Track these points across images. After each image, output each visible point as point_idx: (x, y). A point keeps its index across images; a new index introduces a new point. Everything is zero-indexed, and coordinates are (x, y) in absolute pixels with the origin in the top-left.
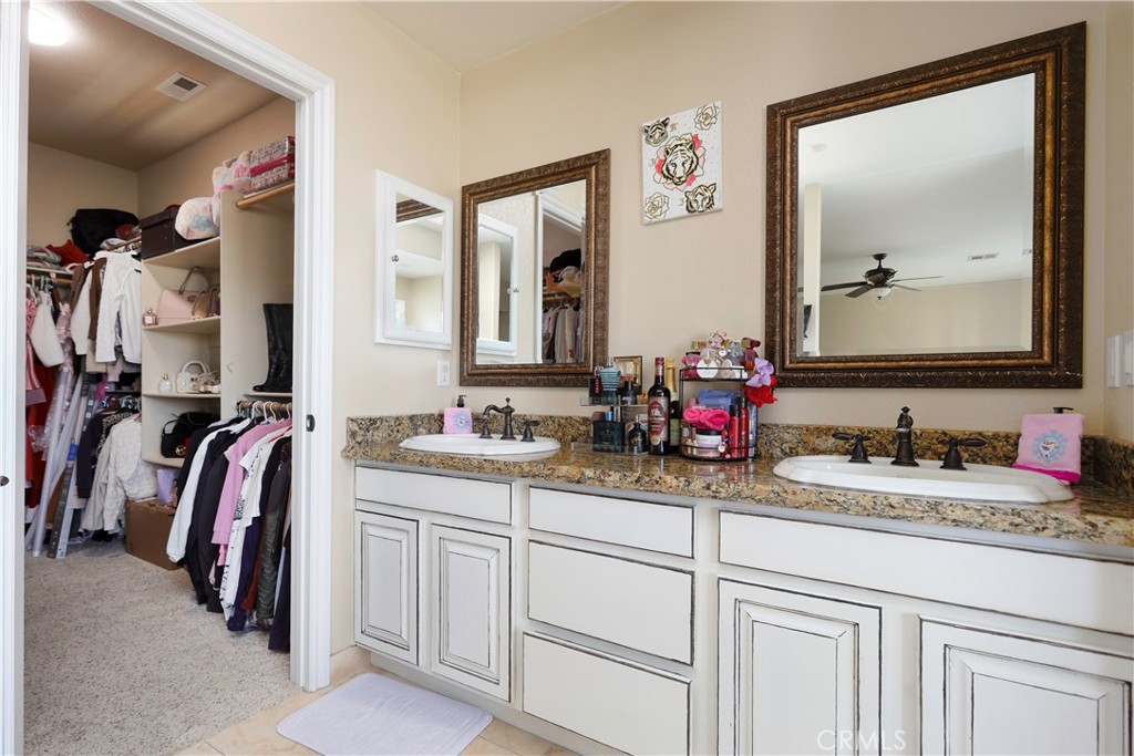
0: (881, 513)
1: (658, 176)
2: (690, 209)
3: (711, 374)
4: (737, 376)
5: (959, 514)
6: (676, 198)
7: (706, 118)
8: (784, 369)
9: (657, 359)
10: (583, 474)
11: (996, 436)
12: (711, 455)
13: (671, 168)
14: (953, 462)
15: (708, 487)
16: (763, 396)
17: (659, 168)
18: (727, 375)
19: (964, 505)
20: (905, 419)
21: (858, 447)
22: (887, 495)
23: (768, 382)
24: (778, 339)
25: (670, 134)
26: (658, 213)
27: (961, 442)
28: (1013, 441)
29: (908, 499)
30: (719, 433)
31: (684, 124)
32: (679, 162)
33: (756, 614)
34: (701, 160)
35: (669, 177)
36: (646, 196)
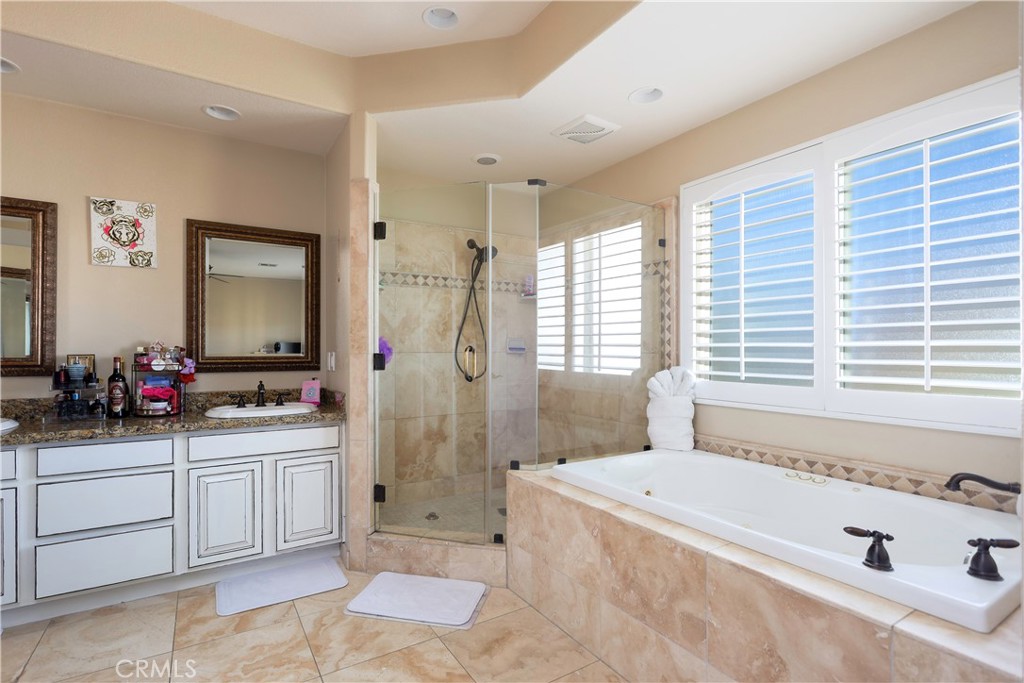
0: (263, 424)
1: (106, 236)
2: (132, 263)
3: (161, 368)
4: (177, 368)
5: (288, 420)
6: (121, 256)
7: (145, 211)
8: (197, 363)
9: (115, 358)
10: (94, 432)
11: (293, 390)
12: (161, 413)
13: (118, 235)
14: (280, 403)
15: (183, 427)
16: (189, 378)
17: (107, 230)
18: (169, 368)
19: (289, 416)
20: (261, 386)
21: (240, 400)
22: (264, 418)
23: (193, 371)
24: (194, 346)
25: (116, 212)
26: (106, 260)
27: (283, 394)
28: (299, 391)
29: (271, 417)
30: (165, 401)
31: (127, 209)
32: (124, 231)
33: (208, 480)
34: (141, 236)
35: (115, 239)
36: (94, 246)
